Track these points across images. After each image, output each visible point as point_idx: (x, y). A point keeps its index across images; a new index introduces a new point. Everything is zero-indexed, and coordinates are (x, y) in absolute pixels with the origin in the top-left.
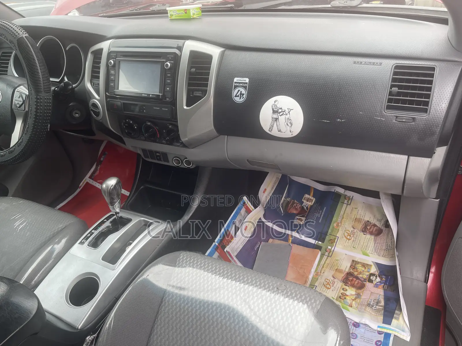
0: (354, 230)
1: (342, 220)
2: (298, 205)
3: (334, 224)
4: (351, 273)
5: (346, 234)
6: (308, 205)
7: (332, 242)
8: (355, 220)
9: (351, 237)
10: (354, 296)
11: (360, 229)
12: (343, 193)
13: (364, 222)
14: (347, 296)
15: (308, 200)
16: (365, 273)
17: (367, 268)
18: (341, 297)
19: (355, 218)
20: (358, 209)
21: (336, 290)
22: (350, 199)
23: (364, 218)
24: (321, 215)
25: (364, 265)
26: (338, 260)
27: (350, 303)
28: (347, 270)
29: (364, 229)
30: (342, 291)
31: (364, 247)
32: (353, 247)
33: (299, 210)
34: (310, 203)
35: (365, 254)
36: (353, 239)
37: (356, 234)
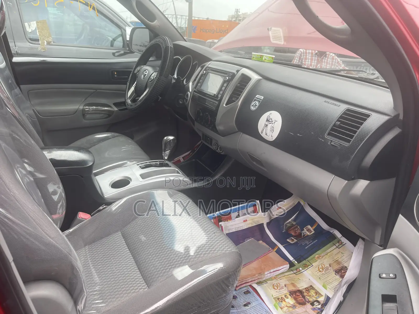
0: (330, 267)
1: (324, 255)
2: (299, 230)
3: (316, 255)
4: (302, 291)
5: (320, 266)
6: (306, 233)
7: (306, 266)
8: (336, 261)
9: (323, 271)
10: (290, 305)
11: (334, 269)
12: (339, 238)
13: (342, 265)
14: (285, 301)
15: (308, 230)
16: (313, 298)
17: (317, 295)
18: (279, 299)
19: (337, 260)
20: (344, 255)
21: (279, 293)
22: (342, 244)
23: (344, 263)
24: (310, 244)
25: (317, 293)
26: (300, 279)
27: (282, 306)
28: (300, 289)
29: (338, 271)
30: (284, 297)
31: (328, 282)
32: (319, 278)
33: (297, 234)
34: (308, 233)
35: (324, 287)
36: (323, 273)
37: (329, 271)
